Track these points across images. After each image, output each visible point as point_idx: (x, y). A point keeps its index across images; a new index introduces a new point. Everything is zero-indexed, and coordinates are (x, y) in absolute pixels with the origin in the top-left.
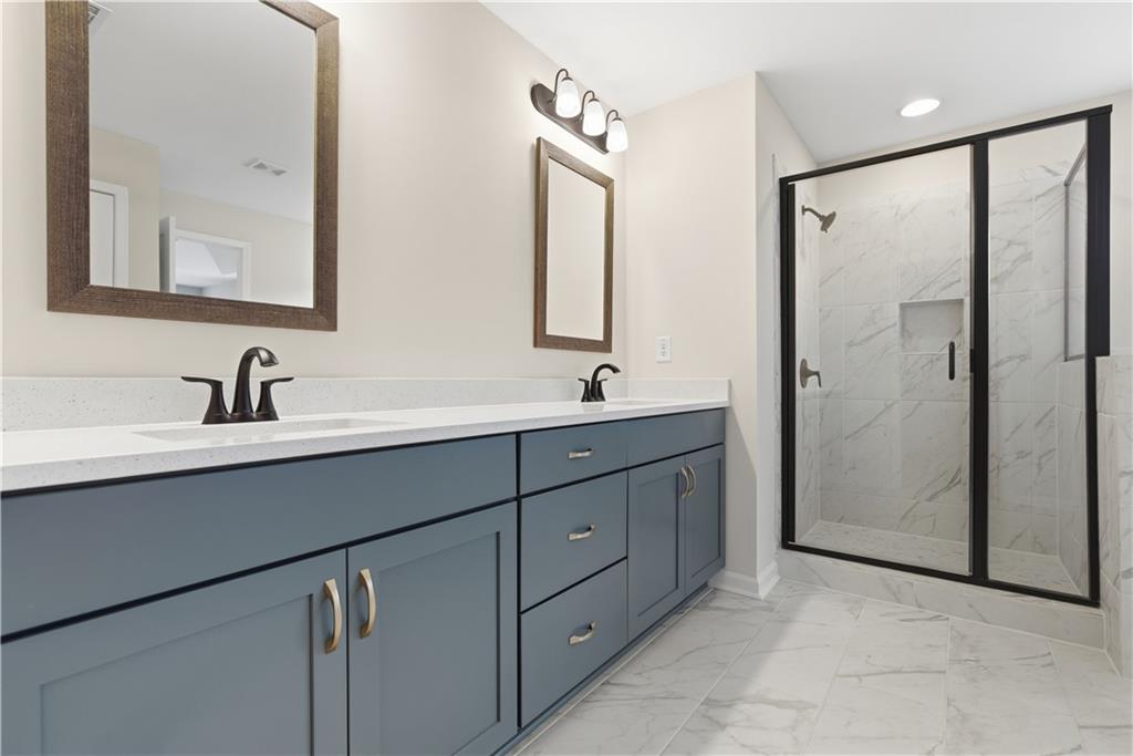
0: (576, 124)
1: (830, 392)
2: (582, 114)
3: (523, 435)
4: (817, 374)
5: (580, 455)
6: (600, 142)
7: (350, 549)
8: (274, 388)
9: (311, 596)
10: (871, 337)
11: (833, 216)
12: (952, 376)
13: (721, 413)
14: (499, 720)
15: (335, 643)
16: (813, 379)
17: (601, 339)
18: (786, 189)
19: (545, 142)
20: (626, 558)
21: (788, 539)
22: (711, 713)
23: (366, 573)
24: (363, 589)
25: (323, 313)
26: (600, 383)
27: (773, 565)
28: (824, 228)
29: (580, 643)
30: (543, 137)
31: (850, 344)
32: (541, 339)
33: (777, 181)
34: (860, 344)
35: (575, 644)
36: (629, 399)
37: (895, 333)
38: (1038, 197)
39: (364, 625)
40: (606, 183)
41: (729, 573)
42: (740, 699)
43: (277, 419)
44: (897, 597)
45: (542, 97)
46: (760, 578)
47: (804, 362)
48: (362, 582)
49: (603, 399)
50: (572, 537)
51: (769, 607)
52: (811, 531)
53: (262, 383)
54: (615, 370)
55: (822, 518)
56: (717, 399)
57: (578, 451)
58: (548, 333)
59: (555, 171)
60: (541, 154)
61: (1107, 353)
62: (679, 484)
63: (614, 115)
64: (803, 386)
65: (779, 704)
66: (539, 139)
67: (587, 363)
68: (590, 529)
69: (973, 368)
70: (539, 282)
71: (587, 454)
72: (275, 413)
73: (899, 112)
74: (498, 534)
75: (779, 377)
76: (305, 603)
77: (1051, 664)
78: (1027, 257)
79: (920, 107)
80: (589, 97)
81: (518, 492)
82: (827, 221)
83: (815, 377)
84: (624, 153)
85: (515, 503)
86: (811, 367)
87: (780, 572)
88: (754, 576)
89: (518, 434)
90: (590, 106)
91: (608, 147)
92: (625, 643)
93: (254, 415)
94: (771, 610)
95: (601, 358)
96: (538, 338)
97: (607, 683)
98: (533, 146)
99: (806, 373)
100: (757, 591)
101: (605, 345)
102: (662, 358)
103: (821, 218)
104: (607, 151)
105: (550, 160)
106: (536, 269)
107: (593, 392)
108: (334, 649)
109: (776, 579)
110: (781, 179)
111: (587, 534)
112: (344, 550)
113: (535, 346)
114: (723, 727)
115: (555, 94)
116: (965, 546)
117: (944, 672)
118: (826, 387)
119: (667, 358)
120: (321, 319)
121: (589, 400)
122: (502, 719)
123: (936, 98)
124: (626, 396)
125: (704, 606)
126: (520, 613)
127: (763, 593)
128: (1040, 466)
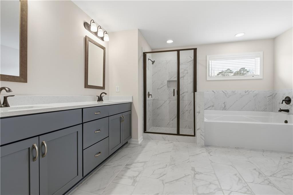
0: (96, 34)
1: (154, 99)
2: (98, 31)
3: (83, 109)
4: (151, 95)
5: (97, 113)
6: (102, 39)
7: (40, 136)
8: (8, 98)
9: (29, 148)
10: (162, 88)
11: (154, 61)
12: (174, 96)
13: (131, 104)
14: (78, 175)
15: (36, 159)
16: (150, 96)
17: (102, 86)
18: (145, 55)
19: (88, 37)
20: (108, 136)
21: (145, 131)
22: (127, 167)
23: (44, 142)
24: (43, 146)
25: (23, 77)
26: (102, 97)
27: (142, 137)
28: (153, 64)
29: (97, 156)
30: (87, 36)
31: (158, 89)
32: (87, 86)
33: (143, 53)
34: (160, 89)
35: (96, 157)
36: (109, 101)
37: (166, 87)
38: (189, 62)
39: (43, 155)
40: (103, 48)
41: (132, 139)
42: (133, 163)
43: (10, 107)
44: (165, 140)
45: (87, 25)
46: (139, 140)
47: (149, 92)
48: (43, 144)
49: (103, 101)
50: (95, 132)
51: (141, 145)
52: (150, 129)
53: (4, 97)
54: (106, 94)
55: (153, 126)
56: (130, 100)
57: (97, 112)
58: (88, 85)
59: (90, 44)
60: (86, 40)
61: (196, 92)
62: (121, 119)
63: (105, 32)
64: (149, 97)
65: (141, 162)
66: (86, 36)
67: (99, 92)
68: (100, 130)
69: (177, 94)
70: (86, 71)
71: (99, 113)
72: (9, 105)
73: (166, 41)
74: (77, 132)
75: (143, 96)
76: (27, 150)
77: (188, 147)
78: (188, 73)
79: (170, 42)
80: (99, 27)
81: (82, 122)
82: (153, 62)
83: (151, 96)
84: (108, 42)
85: (82, 124)
86: (150, 94)
87: (143, 138)
88: (138, 139)
89: (82, 109)
90: (99, 30)
91: (104, 40)
92: (108, 156)
93: (2, 106)
94: (141, 146)
95: (102, 91)
96: (86, 86)
97: (104, 166)
98: (84, 37)
99: (149, 95)
100: (138, 142)
101: (103, 88)
102: (117, 91)
103: (152, 61)
104: (104, 41)
105: (89, 42)
106: (85, 69)
107: (100, 99)
108: (36, 160)
109: (143, 139)
110: (144, 53)
111: (99, 131)
112: (38, 137)
113: (85, 88)
114: (129, 169)
115: (90, 25)
116: (176, 129)
117: (171, 152)
118: (153, 98)
119: (118, 91)
120: (22, 80)
121: (99, 101)
122: (79, 175)
123: (173, 40)
124: (109, 100)
125: (127, 147)
126: (83, 150)
127: (139, 143)
128: (189, 112)
